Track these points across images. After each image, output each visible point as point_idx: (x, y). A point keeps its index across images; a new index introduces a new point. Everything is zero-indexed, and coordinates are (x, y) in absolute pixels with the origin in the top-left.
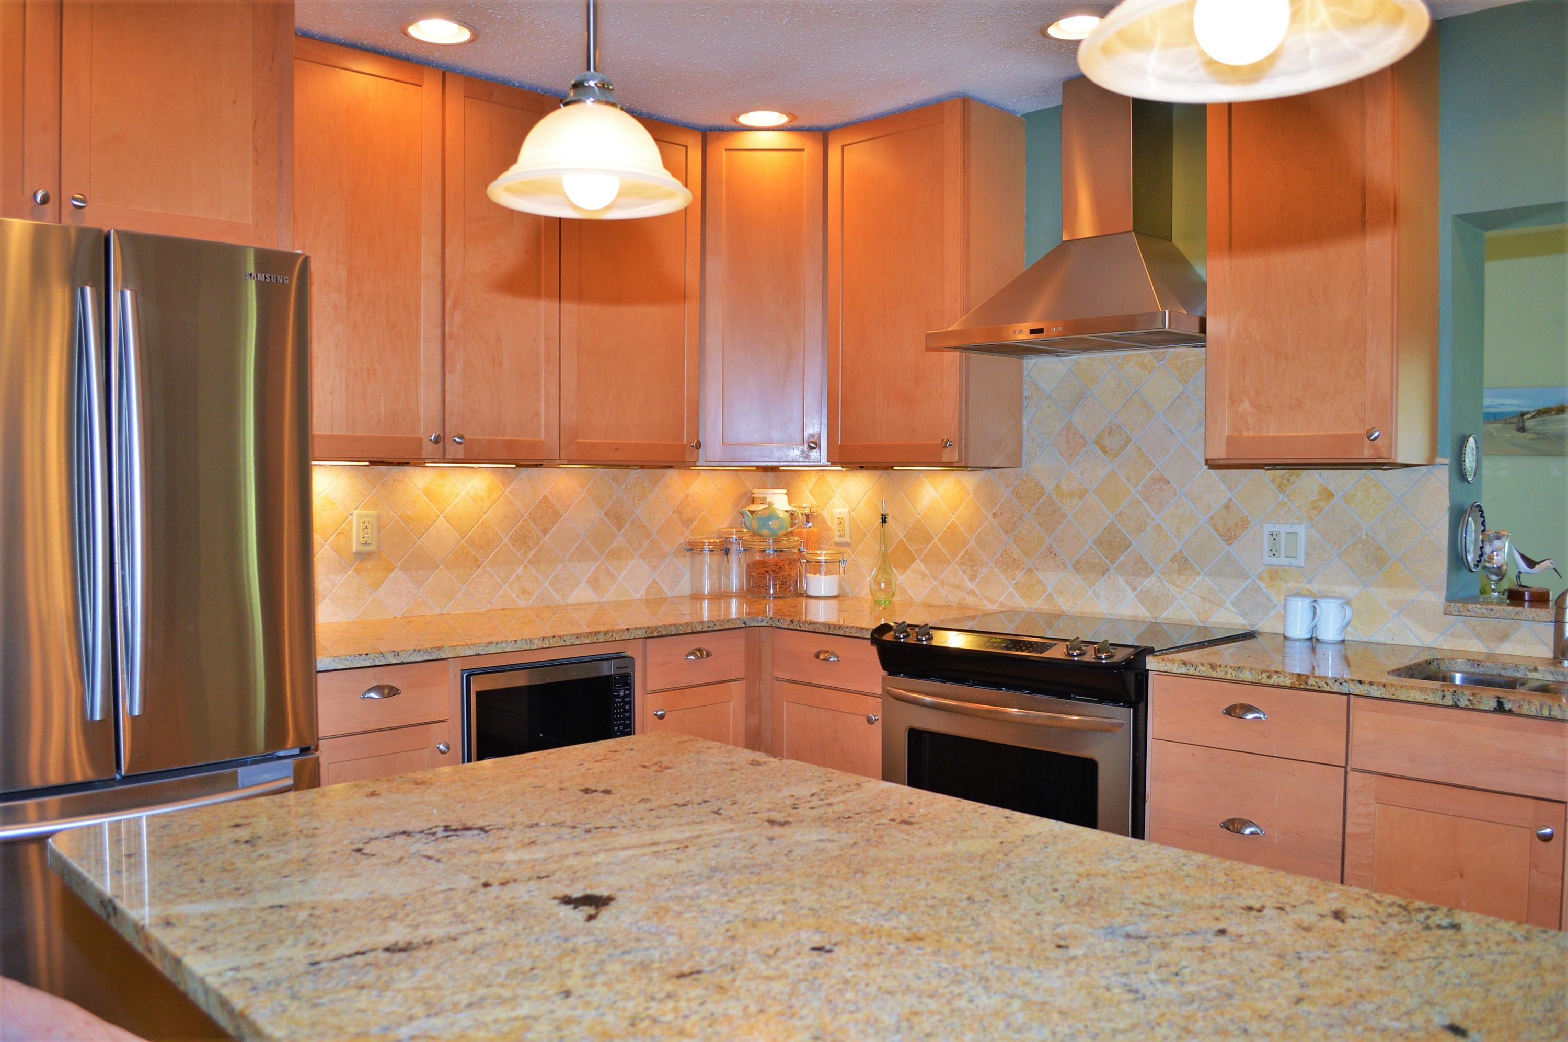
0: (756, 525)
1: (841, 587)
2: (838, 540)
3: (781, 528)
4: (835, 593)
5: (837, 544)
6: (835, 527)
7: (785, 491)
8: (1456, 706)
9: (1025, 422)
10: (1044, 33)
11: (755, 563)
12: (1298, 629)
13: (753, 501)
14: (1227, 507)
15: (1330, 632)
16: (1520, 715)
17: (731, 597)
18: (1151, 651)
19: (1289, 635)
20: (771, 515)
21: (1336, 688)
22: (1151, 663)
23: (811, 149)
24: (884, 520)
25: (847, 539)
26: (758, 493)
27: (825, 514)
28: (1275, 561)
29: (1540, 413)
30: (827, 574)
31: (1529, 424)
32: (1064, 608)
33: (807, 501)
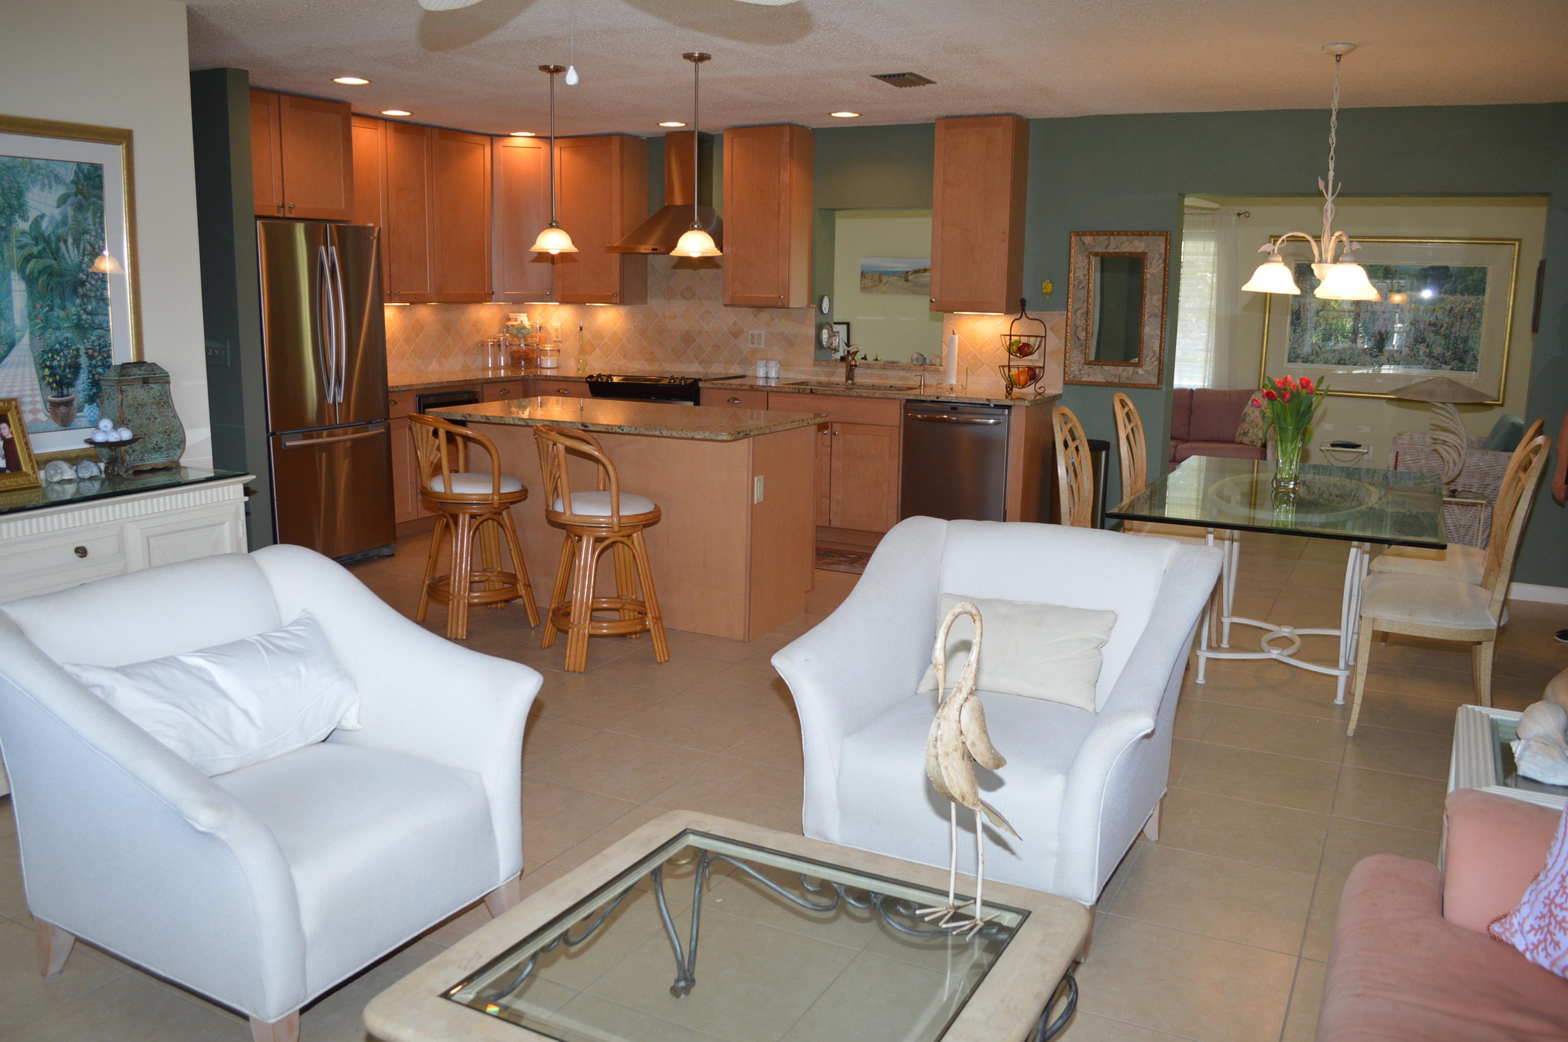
0: (514, 332)
1: (558, 363)
2: (556, 339)
3: (528, 334)
4: (555, 366)
5: (555, 342)
6: (553, 333)
7: (526, 314)
8: (799, 392)
9: (649, 284)
10: (658, 124)
11: (514, 351)
12: (761, 373)
13: (509, 320)
14: (735, 323)
15: (773, 374)
16: (818, 394)
17: (501, 369)
18: (700, 380)
19: (758, 376)
20: (523, 328)
21: (763, 389)
22: (701, 384)
23: (544, 147)
24: (581, 329)
25: (560, 339)
26: (512, 315)
27: (549, 327)
28: (753, 346)
29: (916, 272)
30: (551, 356)
31: (910, 278)
32: (667, 369)
33: (539, 321)
